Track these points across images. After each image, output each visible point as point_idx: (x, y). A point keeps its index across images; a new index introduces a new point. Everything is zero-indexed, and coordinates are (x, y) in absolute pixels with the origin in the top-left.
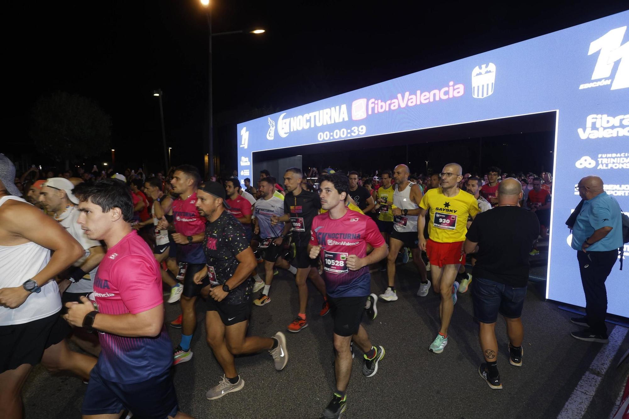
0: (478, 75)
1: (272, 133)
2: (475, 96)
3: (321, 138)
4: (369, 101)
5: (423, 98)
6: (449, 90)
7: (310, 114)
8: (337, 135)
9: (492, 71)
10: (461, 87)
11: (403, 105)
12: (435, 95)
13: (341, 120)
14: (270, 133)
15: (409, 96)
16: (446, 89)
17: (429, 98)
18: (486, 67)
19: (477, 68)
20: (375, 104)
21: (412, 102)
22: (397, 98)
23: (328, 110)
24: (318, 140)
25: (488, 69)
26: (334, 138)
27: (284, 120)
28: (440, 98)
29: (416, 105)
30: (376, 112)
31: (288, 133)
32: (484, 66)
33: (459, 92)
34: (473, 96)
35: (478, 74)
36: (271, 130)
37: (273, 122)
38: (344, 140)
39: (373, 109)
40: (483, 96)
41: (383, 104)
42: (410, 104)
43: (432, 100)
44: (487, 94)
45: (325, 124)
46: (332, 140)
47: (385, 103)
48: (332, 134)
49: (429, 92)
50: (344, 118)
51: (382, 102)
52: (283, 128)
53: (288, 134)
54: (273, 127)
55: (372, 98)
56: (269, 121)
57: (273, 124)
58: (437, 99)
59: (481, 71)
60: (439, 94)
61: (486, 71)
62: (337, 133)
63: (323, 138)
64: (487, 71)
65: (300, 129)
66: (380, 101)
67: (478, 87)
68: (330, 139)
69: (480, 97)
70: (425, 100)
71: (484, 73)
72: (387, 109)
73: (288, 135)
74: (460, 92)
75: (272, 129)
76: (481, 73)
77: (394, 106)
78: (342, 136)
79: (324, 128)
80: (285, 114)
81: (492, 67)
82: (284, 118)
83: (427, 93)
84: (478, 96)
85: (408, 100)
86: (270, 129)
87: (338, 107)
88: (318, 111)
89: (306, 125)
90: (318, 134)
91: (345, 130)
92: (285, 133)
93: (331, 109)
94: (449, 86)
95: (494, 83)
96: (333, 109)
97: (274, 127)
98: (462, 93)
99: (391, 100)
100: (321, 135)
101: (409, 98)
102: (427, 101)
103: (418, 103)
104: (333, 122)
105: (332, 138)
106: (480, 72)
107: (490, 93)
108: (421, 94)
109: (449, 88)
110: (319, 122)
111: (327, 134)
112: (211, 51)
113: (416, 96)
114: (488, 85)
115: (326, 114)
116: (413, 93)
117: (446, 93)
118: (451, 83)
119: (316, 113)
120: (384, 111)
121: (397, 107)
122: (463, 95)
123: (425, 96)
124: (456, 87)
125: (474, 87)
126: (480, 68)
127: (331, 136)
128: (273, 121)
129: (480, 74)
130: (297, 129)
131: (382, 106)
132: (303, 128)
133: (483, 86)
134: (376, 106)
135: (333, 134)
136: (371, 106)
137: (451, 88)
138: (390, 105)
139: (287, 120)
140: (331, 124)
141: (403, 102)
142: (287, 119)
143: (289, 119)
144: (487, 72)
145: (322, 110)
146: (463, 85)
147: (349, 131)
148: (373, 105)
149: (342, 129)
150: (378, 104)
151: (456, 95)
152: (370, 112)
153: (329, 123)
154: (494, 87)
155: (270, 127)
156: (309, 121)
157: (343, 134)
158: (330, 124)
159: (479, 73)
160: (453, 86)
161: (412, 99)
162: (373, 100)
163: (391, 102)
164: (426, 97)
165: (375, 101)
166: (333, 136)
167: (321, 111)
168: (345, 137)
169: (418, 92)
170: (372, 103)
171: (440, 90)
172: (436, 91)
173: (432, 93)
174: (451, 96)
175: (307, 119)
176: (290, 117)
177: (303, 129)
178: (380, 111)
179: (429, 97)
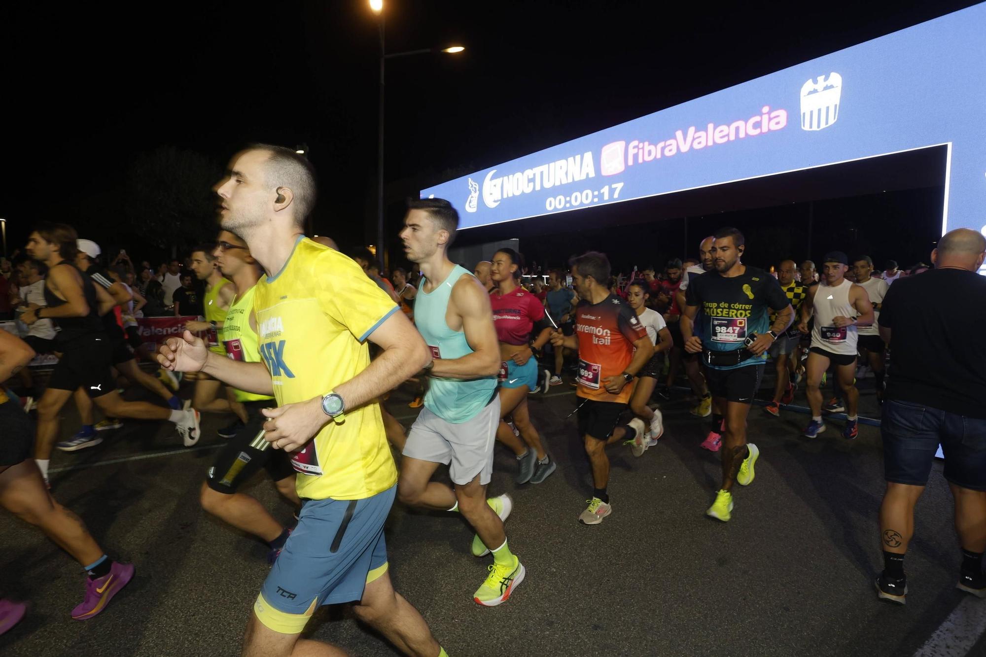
0: (810, 93)
1: (475, 202)
2: (806, 128)
3: (550, 205)
4: (629, 145)
5: (717, 135)
6: (761, 120)
7: (533, 169)
8: (576, 200)
9: (835, 86)
10: (782, 115)
11: (685, 148)
12: (737, 129)
13: (583, 177)
14: (470, 202)
15: (695, 132)
16: (757, 118)
17: (728, 135)
18: (826, 79)
19: (810, 81)
20: (639, 149)
21: (700, 143)
22: (675, 138)
23: (562, 162)
24: (547, 209)
25: (829, 83)
26: (571, 206)
27: (493, 181)
28: (746, 134)
29: (706, 147)
30: (640, 160)
31: (499, 200)
32: (821, 79)
33: (778, 123)
34: (802, 127)
35: (810, 91)
36: (472, 197)
37: (475, 185)
38: (587, 207)
39: (636, 156)
40: (819, 126)
41: (652, 148)
42: (696, 146)
43: (732, 137)
44: (827, 123)
45: (557, 184)
46: (568, 208)
47: (656, 147)
48: (568, 199)
49: (729, 126)
50: (587, 174)
51: (649, 145)
52: (491, 194)
53: (499, 202)
54: (475, 192)
55: (634, 140)
56: (469, 183)
57: (475, 188)
58: (742, 135)
59: (816, 87)
60: (746, 128)
61: (825, 86)
62: (576, 197)
63: (555, 206)
64: (827, 85)
65: (518, 193)
66: (646, 143)
67: (812, 112)
68: (565, 207)
69: (815, 128)
70: (722, 137)
71: (822, 89)
72: (659, 156)
73: (500, 204)
74: (780, 123)
75: (474, 196)
76: (817, 90)
77: (670, 150)
78: (585, 202)
79: (555, 191)
80: (494, 171)
81: (836, 79)
82: (493, 178)
83: (724, 128)
84: (811, 127)
85: (694, 139)
86: (470, 196)
87: (578, 157)
88: (547, 165)
89: (528, 186)
90: (547, 199)
91: (589, 192)
92: (495, 201)
93: (567, 160)
94: (761, 114)
95: (838, 104)
96: (571, 159)
97: (478, 192)
98: (783, 123)
99: (665, 141)
100: (551, 202)
101: (695, 137)
102: (725, 139)
103: (710, 143)
104: (570, 180)
105: (568, 205)
106: (814, 89)
107: (832, 121)
108: (715, 129)
109: (762, 118)
110: (549, 181)
111: (560, 200)
112: (383, 82)
113: (706, 131)
114: (828, 108)
115: (560, 168)
116: (701, 127)
117: (757, 125)
118: (766, 109)
119: (544, 168)
120: (654, 159)
121: (674, 151)
122: (785, 126)
123: (722, 131)
124: (773, 114)
125: (804, 114)
126: (815, 82)
127: (566, 202)
128: (477, 184)
129: (815, 91)
130: (513, 195)
131: (650, 152)
132: (523, 191)
133: (819, 110)
134: (641, 151)
135: (571, 199)
136: (632, 152)
137: (765, 117)
138: (663, 149)
139: (498, 181)
140: (568, 184)
141: (685, 143)
142: (498, 179)
143: (502, 178)
144: (827, 88)
145: (554, 163)
146: (785, 110)
147: (596, 193)
148: (636, 151)
149: (585, 190)
150: (643, 148)
151: (773, 127)
152: (630, 163)
153: (564, 182)
154: (839, 110)
155: (470, 193)
156: (532, 180)
157: (587, 199)
158: (566, 184)
159: (812, 90)
160: (769, 113)
161: (700, 137)
162: (635, 143)
163: (665, 144)
164: (721, 134)
165: (639, 143)
166: (570, 202)
167: (552, 165)
168: (590, 203)
169: (711, 126)
170: (634, 147)
171: (746, 122)
172: (741, 124)
173: (734, 126)
174: (765, 129)
175: (530, 177)
176: (503, 177)
177: (523, 194)
178: (647, 158)
179: (729, 132)
